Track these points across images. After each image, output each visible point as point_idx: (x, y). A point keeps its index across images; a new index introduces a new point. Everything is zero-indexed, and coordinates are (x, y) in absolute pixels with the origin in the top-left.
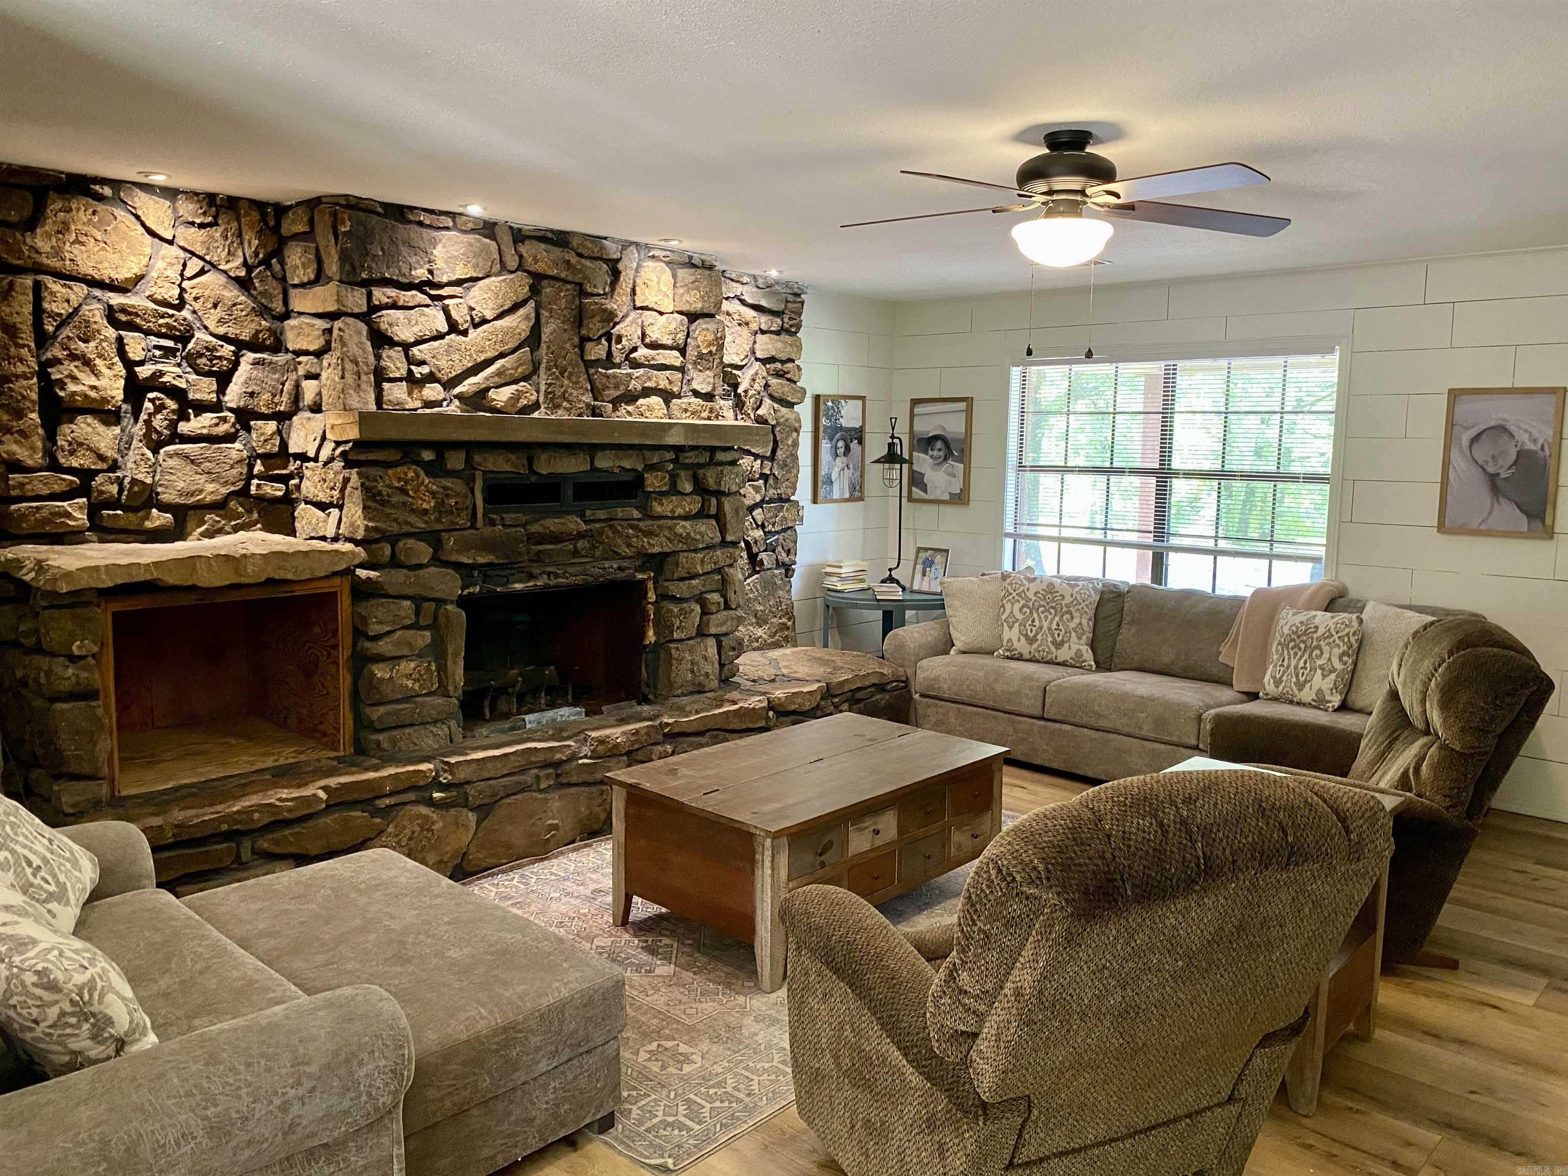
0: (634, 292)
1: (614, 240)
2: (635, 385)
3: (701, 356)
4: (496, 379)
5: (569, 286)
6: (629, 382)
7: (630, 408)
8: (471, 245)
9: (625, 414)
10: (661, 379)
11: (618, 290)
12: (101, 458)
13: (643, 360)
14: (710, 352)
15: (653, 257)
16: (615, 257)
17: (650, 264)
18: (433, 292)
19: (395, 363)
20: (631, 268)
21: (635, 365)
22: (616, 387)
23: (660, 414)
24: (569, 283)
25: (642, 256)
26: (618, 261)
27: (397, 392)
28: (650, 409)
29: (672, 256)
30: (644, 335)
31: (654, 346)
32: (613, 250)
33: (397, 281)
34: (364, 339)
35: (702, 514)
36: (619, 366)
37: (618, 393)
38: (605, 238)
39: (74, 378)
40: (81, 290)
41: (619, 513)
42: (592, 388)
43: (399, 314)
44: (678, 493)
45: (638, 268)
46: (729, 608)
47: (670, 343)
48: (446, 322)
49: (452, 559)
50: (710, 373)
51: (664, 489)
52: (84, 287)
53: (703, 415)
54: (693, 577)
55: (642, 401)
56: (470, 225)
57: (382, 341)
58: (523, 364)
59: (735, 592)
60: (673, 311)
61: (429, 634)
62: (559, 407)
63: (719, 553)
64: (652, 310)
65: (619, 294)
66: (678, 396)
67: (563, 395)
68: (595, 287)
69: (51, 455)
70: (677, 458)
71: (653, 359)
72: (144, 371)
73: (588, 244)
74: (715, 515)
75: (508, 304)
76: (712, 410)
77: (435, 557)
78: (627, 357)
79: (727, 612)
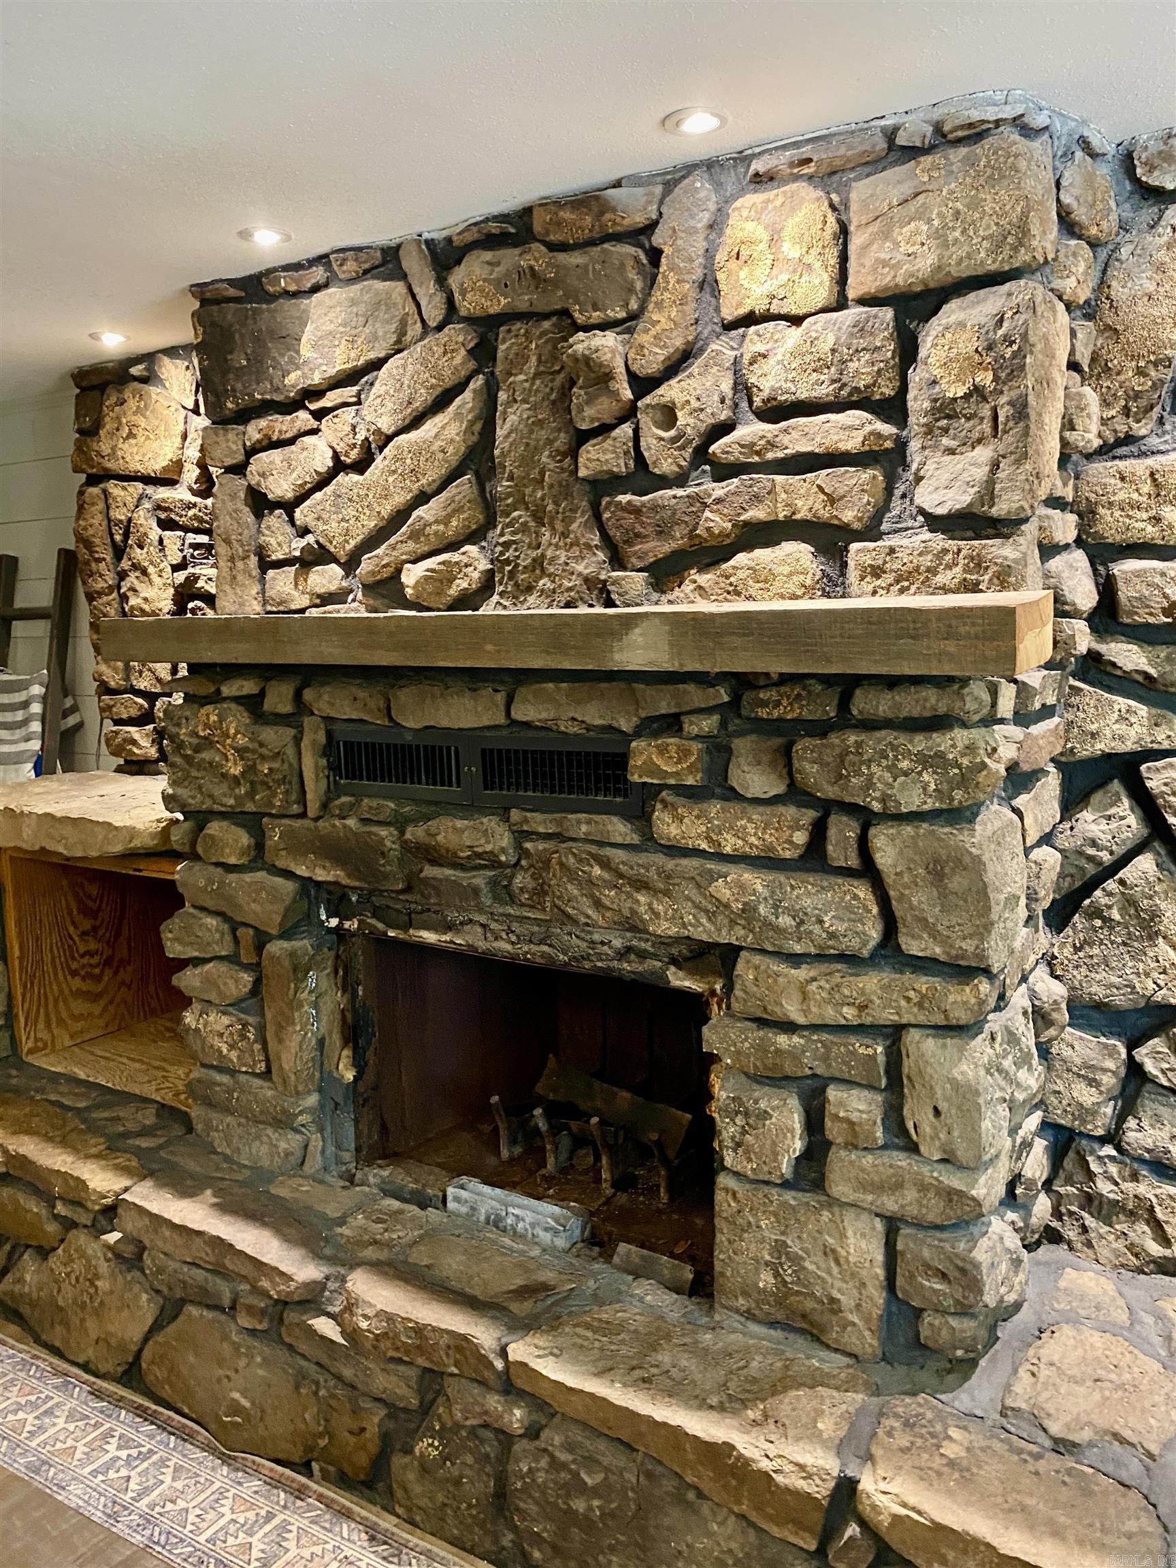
0: (709, 285)
1: (636, 181)
2: (716, 522)
5: (546, 325)
6: (697, 515)
7: (704, 579)
8: (354, 303)
10: (801, 496)
11: (657, 295)
13: (737, 455)
15: (757, 177)
17: (753, 199)
18: (313, 407)
19: (278, 537)
20: (692, 231)
21: (724, 471)
22: (662, 532)
23: (792, 587)
24: (546, 316)
25: (730, 189)
26: (653, 226)
27: (282, 583)
28: (764, 578)
29: (820, 156)
30: (743, 388)
31: (777, 412)
32: (634, 206)
33: (272, 401)
34: (243, 505)
35: (814, 861)
36: (681, 480)
37: (664, 548)
38: (617, 184)
39: (136, 592)
40: (139, 487)
41: (582, 825)
42: (608, 542)
43: (275, 455)
44: (732, 795)
45: (716, 226)
46: (913, 1148)
47: (824, 391)
48: (330, 453)
49: (281, 864)
50: (983, 454)
51: (690, 781)
52: (140, 485)
53: (940, 579)
54: (789, 1027)
55: (741, 558)
56: (351, 266)
57: (260, 503)
58: (459, 510)
59: (937, 1112)
60: (840, 304)
61: (247, 978)
62: (529, 589)
63: (871, 982)
64: (768, 317)
65: (659, 305)
66: (871, 532)
67: (538, 564)
68: (595, 308)
69: (127, 678)
70: (735, 702)
71: (772, 445)
72: (181, 577)
73: (566, 215)
74: (868, 870)
75: (423, 398)
76: (978, 563)
77: (258, 857)
78: (701, 454)
79: (901, 1160)
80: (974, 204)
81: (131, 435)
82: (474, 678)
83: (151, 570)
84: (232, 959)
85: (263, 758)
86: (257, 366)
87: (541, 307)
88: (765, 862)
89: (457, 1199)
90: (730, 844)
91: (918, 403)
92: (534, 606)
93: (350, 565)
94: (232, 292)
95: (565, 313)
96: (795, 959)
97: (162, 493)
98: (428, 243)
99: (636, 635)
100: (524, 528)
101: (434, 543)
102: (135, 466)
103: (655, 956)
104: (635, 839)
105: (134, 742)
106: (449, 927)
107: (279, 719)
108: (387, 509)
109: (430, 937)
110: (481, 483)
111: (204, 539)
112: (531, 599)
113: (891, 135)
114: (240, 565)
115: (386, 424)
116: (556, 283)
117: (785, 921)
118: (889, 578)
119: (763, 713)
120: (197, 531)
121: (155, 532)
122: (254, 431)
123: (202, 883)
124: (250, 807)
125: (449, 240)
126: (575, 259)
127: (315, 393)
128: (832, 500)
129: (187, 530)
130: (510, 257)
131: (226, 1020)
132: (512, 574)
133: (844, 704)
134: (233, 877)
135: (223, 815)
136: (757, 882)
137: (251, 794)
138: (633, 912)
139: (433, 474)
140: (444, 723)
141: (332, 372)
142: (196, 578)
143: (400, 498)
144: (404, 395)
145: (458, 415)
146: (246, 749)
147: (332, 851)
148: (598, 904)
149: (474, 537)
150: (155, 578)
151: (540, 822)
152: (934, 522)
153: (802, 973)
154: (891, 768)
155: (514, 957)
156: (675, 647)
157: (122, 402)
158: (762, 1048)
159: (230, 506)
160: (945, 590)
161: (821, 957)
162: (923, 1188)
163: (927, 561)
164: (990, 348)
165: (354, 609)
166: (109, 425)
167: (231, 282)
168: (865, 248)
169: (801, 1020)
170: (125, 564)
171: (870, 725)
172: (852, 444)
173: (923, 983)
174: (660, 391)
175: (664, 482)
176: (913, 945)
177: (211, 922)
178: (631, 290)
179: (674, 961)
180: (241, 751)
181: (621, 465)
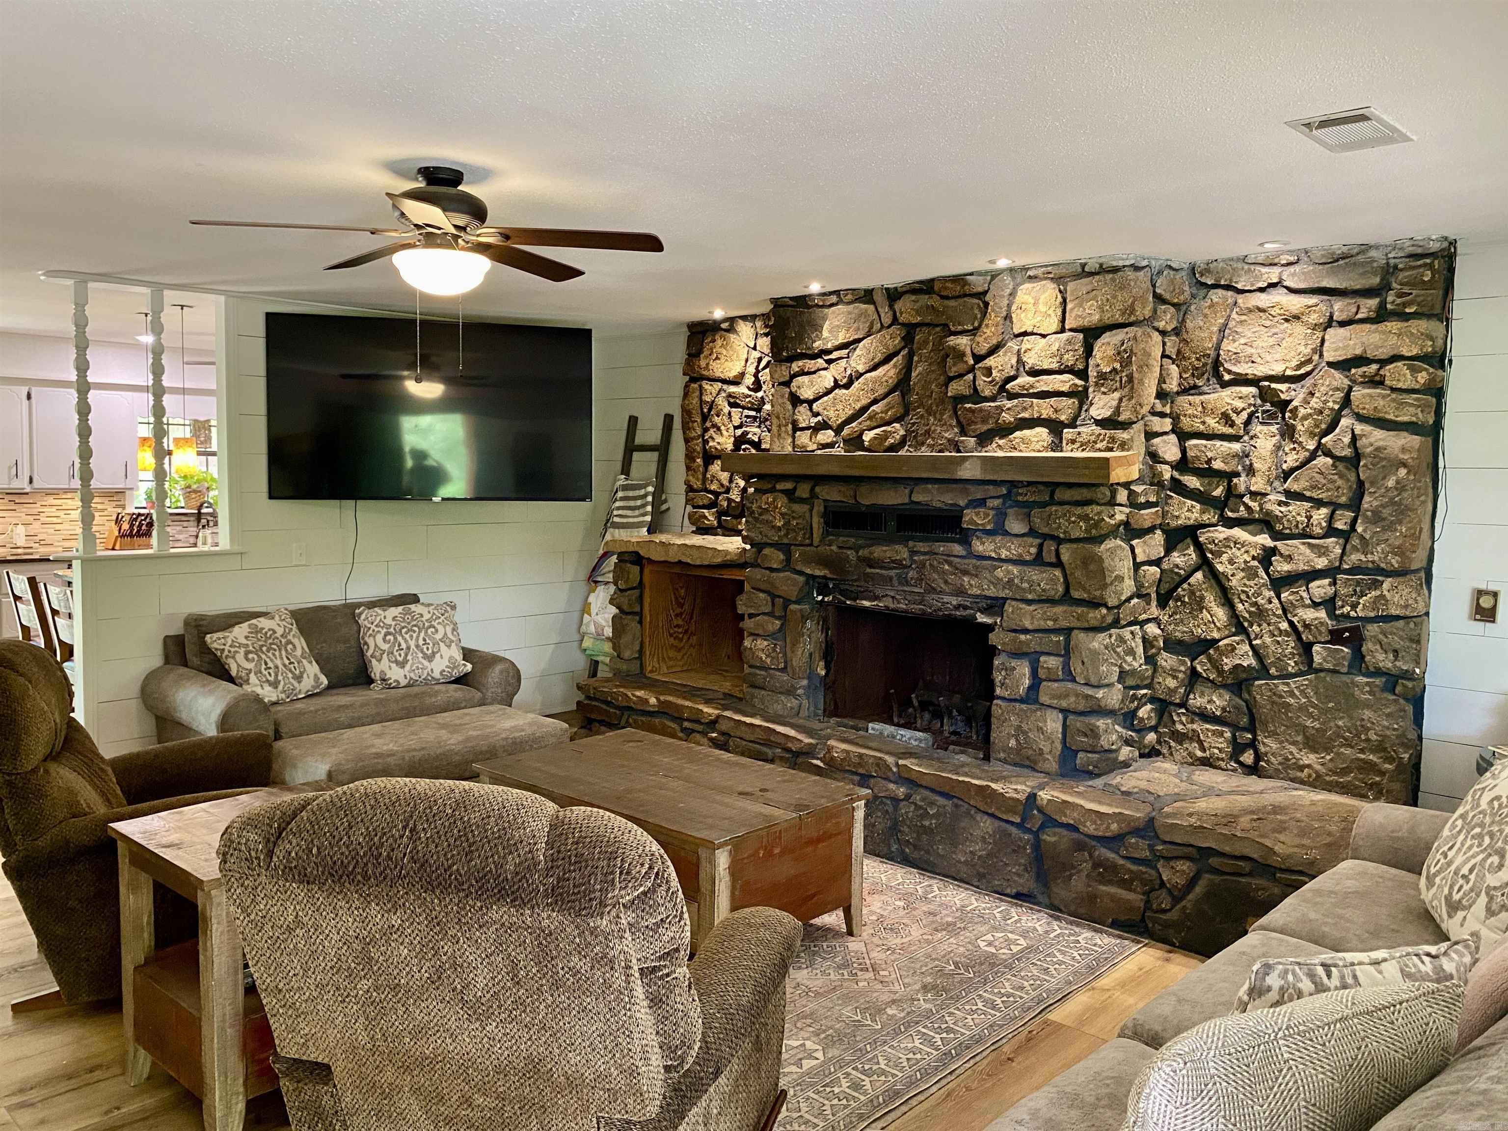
0: (1008, 317)
1: (979, 274)
2: (1007, 417)
3: (1102, 376)
4: (868, 423)
5: (938, 329)
6: (1000, 414)
7: (1001, 442)
8: (850, 313)
9: (997, 450)
10: (1044, 408)
11: (986, 322)
12: (722, 485)
13: (1017, 390)
14: (1114, 369)
15: (1030, 277)
16: (980, 289)
17: (1028, 286)
18: (826, 358)
19: (803, 416)
20: (1003, 296)
21: (1012, 396)
22: (984, 421)
23: (1038, 447)
24: (937, 326)
25: (1019, 281)
26: (985, 293)
27: (803, 438)
28: (1027, 442)
29: (1056, 271)
30: (1020, 361)
31: (1035, 373)
32: (978, 284)
33: (806, 353)
34: (786, 401)
35: (1038, 561)
36: (993, 399)
37: (985, 428)
38: (971, 274)
39: (713, 439)
40: (719, 385)
41: (941, 548)
42: (959, 424)
43: (805, 379)
44: (1006, 533)
45: (1013, 294)
46: (1074, 680)
47: (1055, 366)
48: (832, 380)
49: (798, 568)
50: (1117, 395)
51: (988, 527)
52: (720, 384)
53: (1098, 446)
54: (1026, 631)
55: (1018, 434)
56: (850, 297)
57: (796, 400)
58: (892, 408)
59: (1083, 663)
60: (1062, 330)
61: (778, 623)
62: (923, 444)
63: (1059, 610)
64: (1032, 334)
65: (987, 326)
66: (1072, 424)
67: (928, 433)
68: (959, 324)
69: (704, 483)
70: (1009, 492)
71: (1032, 387)
72: (739, 432)
73: (949, 285)
74: (1059, 564)
75: (879, 357)
76: (1113, 439)
77: (788, 565)
78: (1002, 389)
79: (1070, 685)
80: (1115, 297)
81: (717, 358)
82: (896, 481)
83: (723, 428)
84: (771, 614)
85: (794, 518)
86: (800, 338)
87: (935, 322)
88: (1018, 562)
89: (873, 729)
90: (1004, 554)
91: (1092, 373)
92: (925, 452)
93: (838, 430)
94: (791, 303)
95: (946, 325)
96: (1029, 602)
97: (732, 389)
98: (887, 289)
99: (967, 464)
100: (922, 417)
101: (879, 422)
102: (718, 374)
103: (971, 608)
104: (964, 553)
105: (706, 518)
106: (876, 598)
107: (802, 501)
108: (858, 406)
109: (866, 603)
110: (903, 396)
111: (753, 413)
112: (923, 449)
113: (1083, 266)
114: (783, 429)
115: (861, 368)
116: (943, 313)
117: (1025, 585)
118: (1077, 445)
119: (1020, 498)
120: (749, 409)
121: (727, 409)
122: (796, 366)
123: (759, 577)
124: (785, 541)
125: (896, 288)
126: (952, 303)
127: (829, 352)
128: (1056, 411)
129: (744, 408)
130: (924, 299)
131: (766, 643)
132: (915, 437)
133: (1052, 494)
134: (774, 574)
135: (771, 545)
136: (1015, 570)
137: (786, 535)
138: (962, 585)
139: (881, 391)
140: (880, 502)
141: (837, 343)
142: (748, 433)
143: (865, 402)
144: (871, 356)
145: (895, 366)
146: (786, 514)
147: (824, 562)
148: (946, 582)
149: (898, 420)
150: (724, 433)
151: (922, 547)
152: (1098, 423)
153: (1032, 608)
154: (1068, 520)
155: (906, 611)
156: (984, 470)
157: (714, 341)
158: (1014, 640)
159: (780, 401)
160: (1100, 450)
161: (1040, 601)
162: (1077, 695)
163: (1093, 438)
164: (1119, 353)
165: (838, 451)
166: (706, 352)
167: (791, 298)
168: (1072, 309)
169: (1030, 627)
170: (708, 424)
171: (1061, 503)
172: (1065, 388)
173: (1079, 610)
174: (986, 361)
175: (986, 399)
176: (1076, 594)
177: (762, 595)
178: (976, 318)
179: (980, 610)
180: (783, 515)
181: (967, 392)
